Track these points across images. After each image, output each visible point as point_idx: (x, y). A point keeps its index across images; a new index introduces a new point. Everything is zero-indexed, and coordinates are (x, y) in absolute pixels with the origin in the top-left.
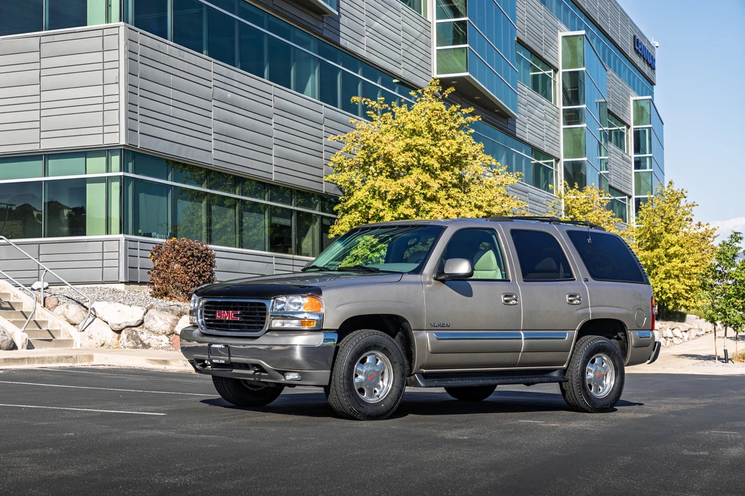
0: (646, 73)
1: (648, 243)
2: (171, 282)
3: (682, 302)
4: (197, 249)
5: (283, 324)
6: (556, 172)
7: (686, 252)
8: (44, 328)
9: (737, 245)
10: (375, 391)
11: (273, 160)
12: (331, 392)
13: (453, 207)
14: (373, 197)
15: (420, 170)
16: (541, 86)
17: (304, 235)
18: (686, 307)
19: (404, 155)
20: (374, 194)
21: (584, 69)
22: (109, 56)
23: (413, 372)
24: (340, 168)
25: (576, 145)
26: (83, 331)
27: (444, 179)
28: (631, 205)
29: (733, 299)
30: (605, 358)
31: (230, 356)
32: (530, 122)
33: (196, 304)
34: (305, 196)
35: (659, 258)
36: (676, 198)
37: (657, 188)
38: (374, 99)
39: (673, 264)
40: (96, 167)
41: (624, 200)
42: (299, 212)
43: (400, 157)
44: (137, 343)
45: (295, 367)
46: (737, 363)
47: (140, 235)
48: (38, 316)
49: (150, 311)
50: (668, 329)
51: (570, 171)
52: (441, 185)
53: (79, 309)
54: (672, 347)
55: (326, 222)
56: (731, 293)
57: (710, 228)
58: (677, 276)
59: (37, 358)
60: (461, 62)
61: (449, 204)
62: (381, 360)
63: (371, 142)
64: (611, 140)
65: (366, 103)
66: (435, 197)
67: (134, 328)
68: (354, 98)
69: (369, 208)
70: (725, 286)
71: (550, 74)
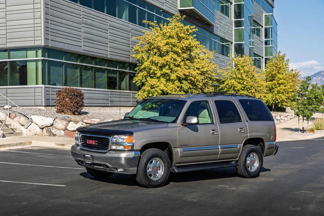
0: (270, 3)
1: (270, 78)
2: (65, 106)
3: (284, 104)
4: (76, 92)
5: (116, 147)
6: (231, 48)
7: (286, 82)
8: (10, 127)
9: (309, 82)
10: (156, 175)
11: (109, 49)
12: (137, 176)
13: (187, 69)
14: (152, 65)
15: (172, 53)
16: (225, 10)
17: (122, 81)
18: (286, 106)
19: (165, 46)
20: (153, 63)
21: (244, 3)
22: (36, 6)
23: (173, 166)
24: (137, 52)
25: (239, 35)
26: (27, 128)
27: (183, 57)
28: (263, 61)
29: (307, 105)
30: (255, 154)
31: (93, 160)
32: (220, 27)
33: (78, 136)
34: (123, 64)
35: (275, 85)
36: (283, 58)
37: (274, 54)
38: (152, 21)
39: (281, 87)
40: (31, 55)
41: (260, 59)
42: (120, 71)
43: (164, 47)
44: (51, 134)
45: (122, 166)
46: (308, 133)
47: (51, 85)
48: (7, 122)
49: (56, 120)
50: (278, 116)
51: (237, 47)
52: (182, 59)
53: (25, 119)
54: (280, 124)
55: (132, 75)
56: (306, 103)
57: (297, 72)
58: (282, 93)
59: (8, 145)
60: (191, 2)
61: (185, 68)
62: (159, 161)
63: (151, 41)
64: (255, 33)
65: (149, 23)
66: (179, 65)
67: (49, 127)
68: (144, 21)
69: (150, 69)
70: (304, 100)
71: (229, 5)
